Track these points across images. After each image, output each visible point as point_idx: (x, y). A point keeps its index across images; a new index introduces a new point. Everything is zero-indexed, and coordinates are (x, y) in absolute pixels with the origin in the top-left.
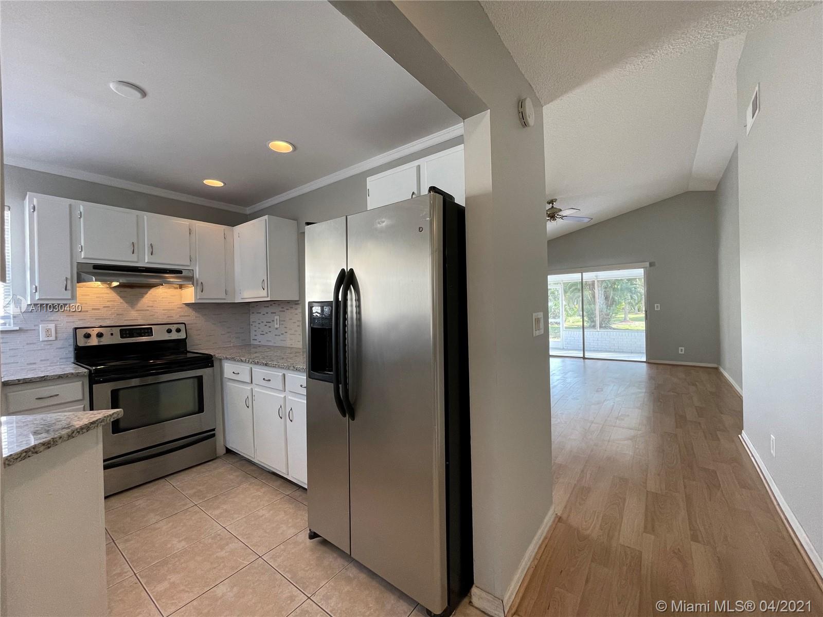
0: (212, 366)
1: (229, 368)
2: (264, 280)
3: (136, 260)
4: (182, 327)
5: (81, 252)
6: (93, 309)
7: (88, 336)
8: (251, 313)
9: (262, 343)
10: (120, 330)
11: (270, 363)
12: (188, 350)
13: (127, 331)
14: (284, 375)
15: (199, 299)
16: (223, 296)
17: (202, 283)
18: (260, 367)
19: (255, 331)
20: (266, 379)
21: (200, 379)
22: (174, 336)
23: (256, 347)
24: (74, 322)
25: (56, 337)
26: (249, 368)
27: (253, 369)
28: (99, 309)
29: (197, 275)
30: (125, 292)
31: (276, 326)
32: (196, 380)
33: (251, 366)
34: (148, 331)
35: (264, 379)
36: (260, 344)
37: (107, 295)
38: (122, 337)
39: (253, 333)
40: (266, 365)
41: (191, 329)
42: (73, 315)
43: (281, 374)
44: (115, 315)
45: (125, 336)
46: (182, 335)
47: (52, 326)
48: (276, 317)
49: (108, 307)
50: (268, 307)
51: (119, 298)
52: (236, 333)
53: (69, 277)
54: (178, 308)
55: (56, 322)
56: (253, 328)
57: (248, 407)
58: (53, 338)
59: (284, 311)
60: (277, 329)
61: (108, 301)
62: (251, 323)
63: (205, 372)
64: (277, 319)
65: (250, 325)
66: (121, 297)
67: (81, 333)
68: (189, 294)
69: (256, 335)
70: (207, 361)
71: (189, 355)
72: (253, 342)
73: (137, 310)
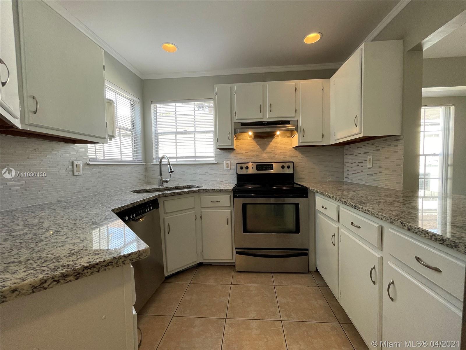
0: (307, 197)
1: (320, 201)
2: (357, 116)
3: (262, 117)
4: (291, 165)
5: (235, 116)
6: (245, 152)
7: (242, 168)
8: (345, 154)
9: (354, 181)
10: (257, 165)
11: (360, 206)
12: (295, 181)
13: (260, 166)
14: (382, 228)
15: (301, 142)
16: (320, 139)
17: (304, 130)
18: (349, 208)
19: (348, 170)
20: (355, 223)
21: (297, 205)
22: (287, 171)
23: (348, 184)
24: (237, 160)
25: (230, 168)
26: (336, 205)
27: (341, 208)
28: (248, 152)
29: (300, 124)
30: (260, 141)
31: (369, 166)
32: (294, 206)
33: (339, 204)
34: (271, 167)
35: (352, 223)
36: (351, 181)
37: (251, 144)
38: (257, 170)
39: (346, 173)
40: (355, 207)
41: (298, 167)
42: (237, 156)
43: (377, 225)
44: (255, 156)
45: (258, 169)
46: (291, 171)
47: (229, 162)
48: (369, 157)
49: (252, 151)
50: (361, 147)
51: (257, 145)
52: (331, 171)
53: (230, 132)
54: (290, 151)
55: (230, 160)
56: (346, 168)
57: (334, 245)
58: (229, 169)
59: (379, 150)
60: (369, 168)
61: (252, 147)
62: (345, 164)
63: (300, 201)
64: (370, 159)
65: (343, 165)
66: (258, 145)
67: (239, 165)
68: (295, 141)
69: (348, 174)
70: (304, 192)
71: (296, 186)
72: (346, 180)
73: (266, 153)
